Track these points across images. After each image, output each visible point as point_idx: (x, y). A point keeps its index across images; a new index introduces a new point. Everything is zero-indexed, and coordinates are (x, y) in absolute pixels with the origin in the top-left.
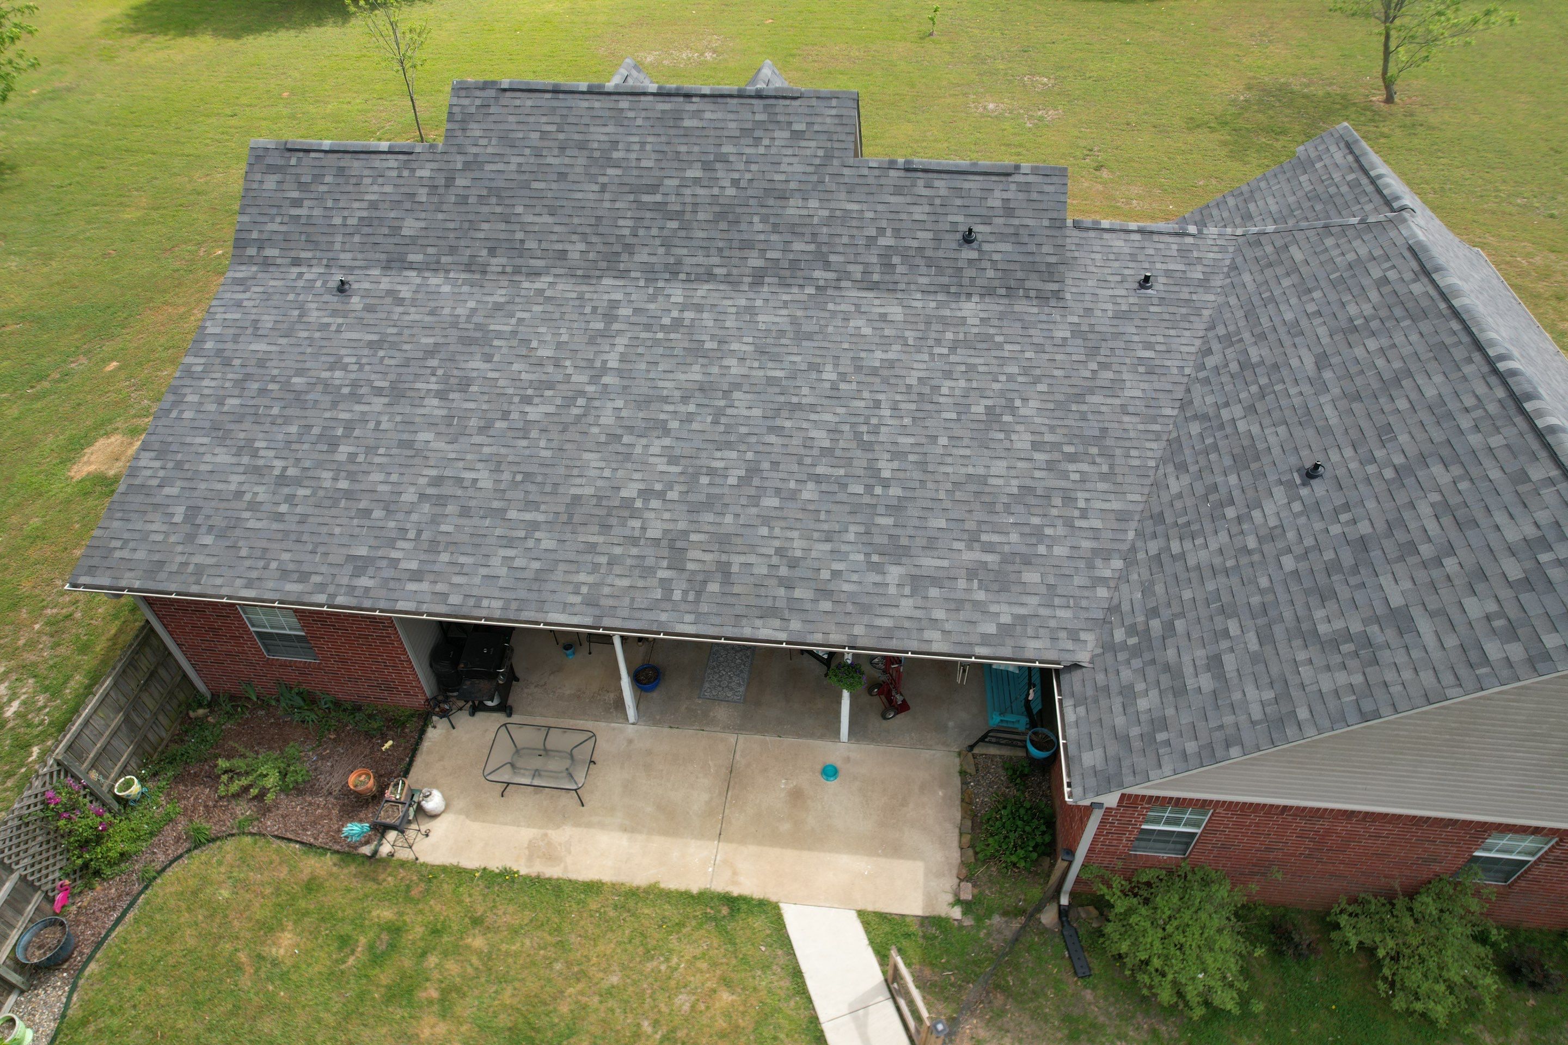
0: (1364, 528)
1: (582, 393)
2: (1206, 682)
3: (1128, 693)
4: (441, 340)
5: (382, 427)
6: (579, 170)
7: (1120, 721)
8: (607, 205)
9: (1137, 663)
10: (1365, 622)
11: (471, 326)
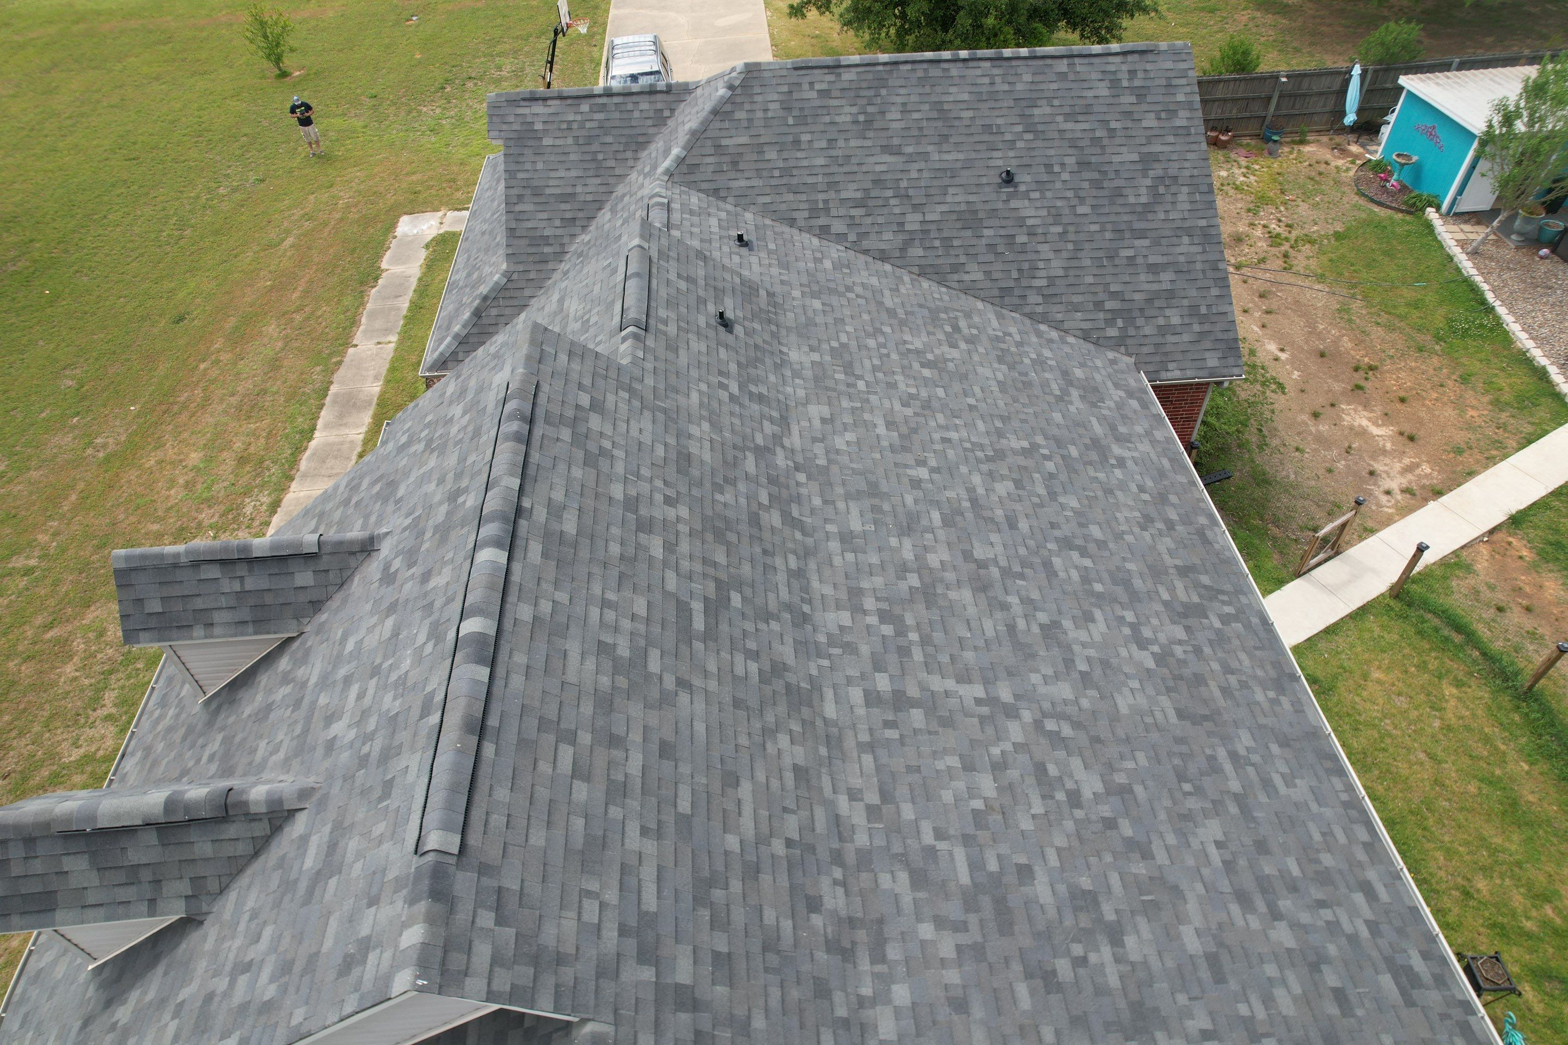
0: (1070, 161)
1: (1038, 725)
2: (1167, 276)
3: (1164, 330)
4: (1017, 967)
5: (1206, 1024)
6: (653, 720)
7: (1186, 338)
8: (713, 685)
9: (1140, 322)
10: (1145, 176)
11: (973, 919)
